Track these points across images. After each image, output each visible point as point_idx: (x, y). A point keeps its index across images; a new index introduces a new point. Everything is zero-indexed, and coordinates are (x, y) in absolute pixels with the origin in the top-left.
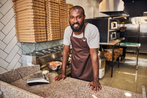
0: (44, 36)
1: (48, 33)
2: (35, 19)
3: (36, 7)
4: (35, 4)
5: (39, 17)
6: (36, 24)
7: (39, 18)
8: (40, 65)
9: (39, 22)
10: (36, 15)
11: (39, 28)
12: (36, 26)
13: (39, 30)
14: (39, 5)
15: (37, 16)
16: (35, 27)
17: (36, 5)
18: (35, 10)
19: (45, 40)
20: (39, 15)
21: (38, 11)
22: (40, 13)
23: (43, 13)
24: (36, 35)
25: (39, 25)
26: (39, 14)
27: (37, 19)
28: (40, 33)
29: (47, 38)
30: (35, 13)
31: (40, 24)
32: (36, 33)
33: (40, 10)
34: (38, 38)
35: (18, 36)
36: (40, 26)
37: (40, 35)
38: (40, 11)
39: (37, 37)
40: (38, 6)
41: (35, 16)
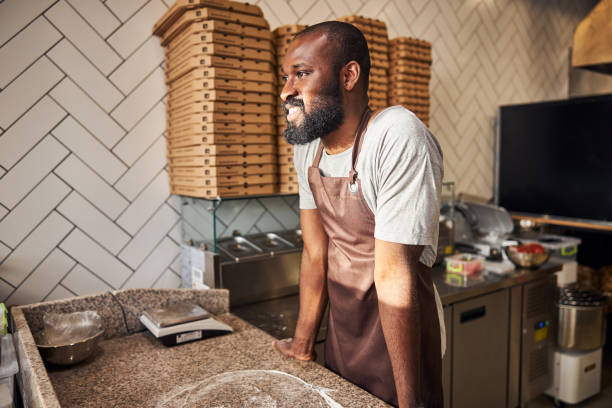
0: (261, 175)
1: (285, 165)
2: (222, 106)
3: (228, 57)
4: (226, 46)
5: (241, 97)
6: (226, 124)
7: (240, 99)
8: (227, 291)
9: (239, 119)
10: (228, 92)
11: (239, 139)
12: (227, 131)
13: (241, 150)
14: (243, 49)
15: (232, 95)
16: (221, 137)
17: (230, 49)
18: (223, 71)
19: (269, 190)
20: (240, 88)
21: (239, 74)
22: (244, 81)
23: (260, 83)
24: (225, 169)
25: (239, 129)
26: (239, 86)
27: (231, 106)
28: (241, 160)
29: (278, 184)
30: (222, 83)
31: (243, 124)
32: (224, 159)
33: (245, 71)
34: (231, 180)
35: (172, 171)
36: (243, 134)
37: (241, 170)
38: (248, 72)
39: (229, 177)
40: (238, 52)
41: (224, 94)
